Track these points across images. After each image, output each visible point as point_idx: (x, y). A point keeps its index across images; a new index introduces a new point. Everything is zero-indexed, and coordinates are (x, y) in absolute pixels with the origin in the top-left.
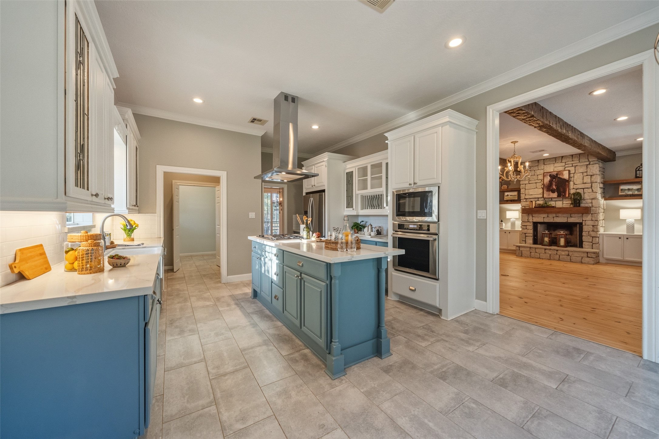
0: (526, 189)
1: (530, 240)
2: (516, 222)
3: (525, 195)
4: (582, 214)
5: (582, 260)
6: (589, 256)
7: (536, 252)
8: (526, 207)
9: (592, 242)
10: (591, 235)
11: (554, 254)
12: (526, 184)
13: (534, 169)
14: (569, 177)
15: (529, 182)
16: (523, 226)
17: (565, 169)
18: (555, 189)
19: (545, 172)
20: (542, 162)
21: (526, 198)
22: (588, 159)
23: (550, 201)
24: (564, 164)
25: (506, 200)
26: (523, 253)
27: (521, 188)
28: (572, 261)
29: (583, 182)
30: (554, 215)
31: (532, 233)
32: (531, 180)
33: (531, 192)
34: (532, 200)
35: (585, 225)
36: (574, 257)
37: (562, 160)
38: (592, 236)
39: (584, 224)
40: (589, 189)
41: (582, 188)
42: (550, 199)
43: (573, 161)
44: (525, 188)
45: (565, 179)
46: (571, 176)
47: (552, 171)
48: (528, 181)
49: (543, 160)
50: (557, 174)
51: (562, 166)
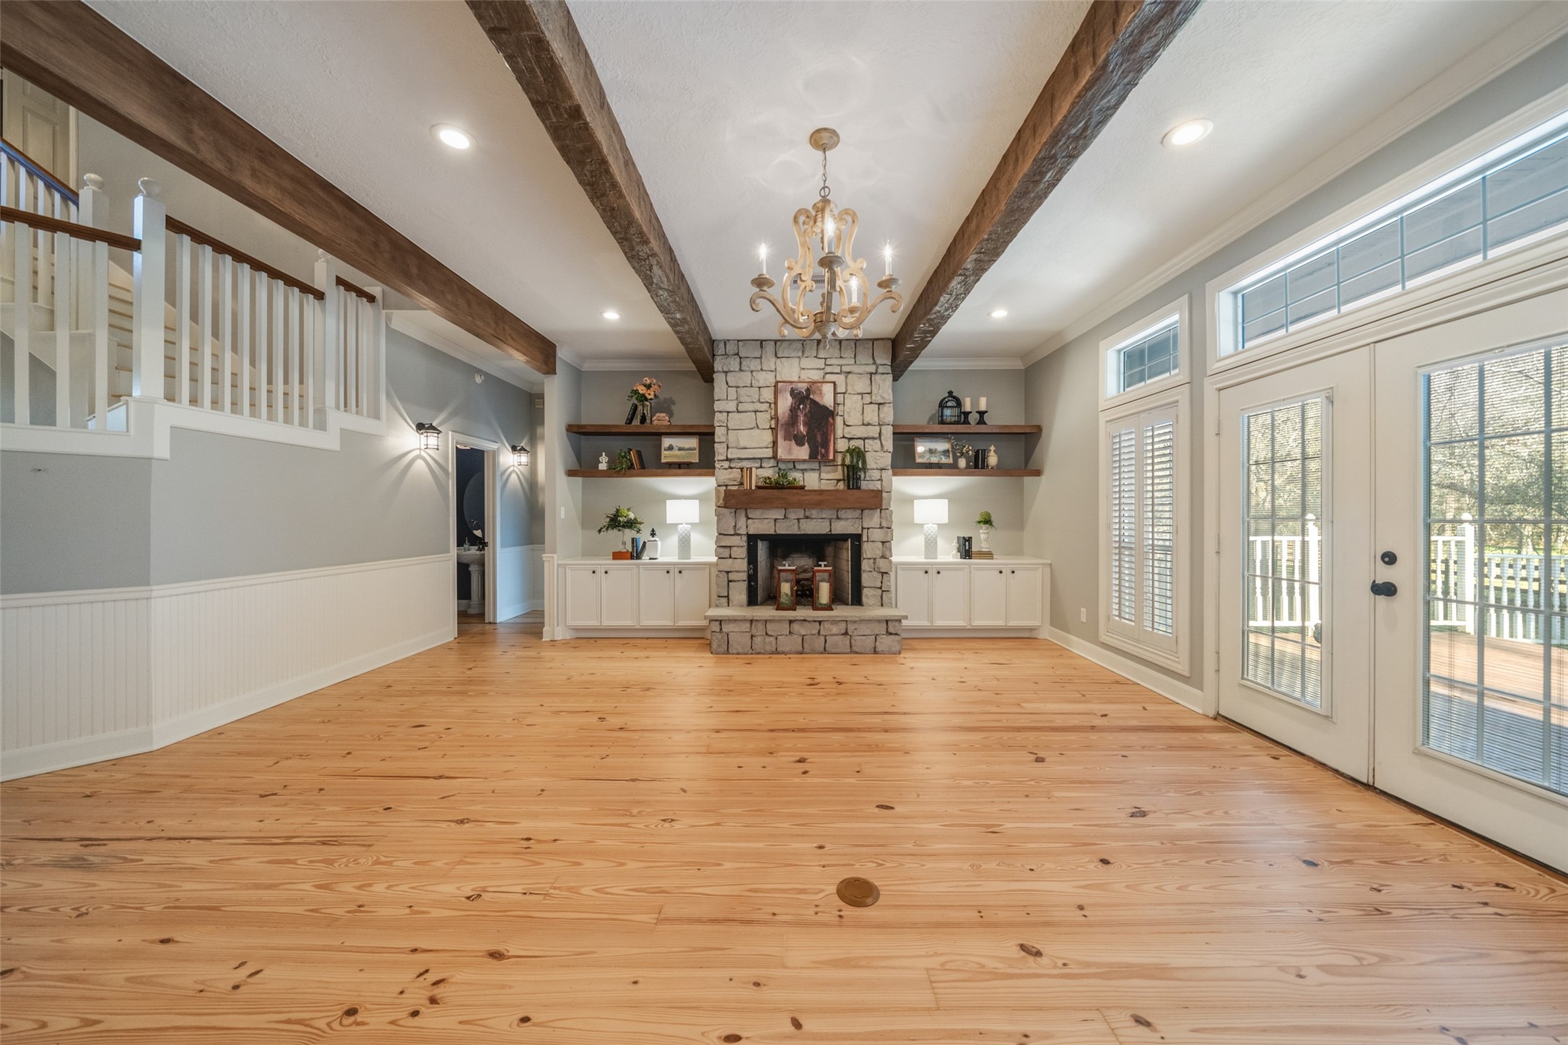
0: (728, 429)
1: (739, 593)
2: (692, 534)
3: (728, 448)
4: (859, 511)
5: (877, 643)
6: (891, 630)
7: (767, 634)
8: (729, 488)
9: (881, 588)
10: (878, 568)
11: (813, 635)
12: (728, 412)
13: (752, 368)
14: (836, 404)
15: (738, 405)
16: (722, 550)
17: (824, 377)
18: (805, 433)
19: (779, 379)
20: (769, 348)
21: (729, 456)
22: (873, 358)
23: (791, 469)
24: (821, 363)
25: (666, 463)
26: (730, 643)
27: (716, 424)
28: (855, 649)
29: (863, 420)
30: (800, 513)
31: (744, 572)
32: (742, 399)
33: (745, 438)
34: (746, 464)
35: (868, 541)
36: (860, 637)
37: (817, 349)
38: (882, 571)
39: (865, 538)
40: (876, 441)
41: (861, 436)
42: (791, 466)
43: (841, 357)
44: (727, 426)
45: (825, 408)
46: (838, 402)
47: (796, 379)
48: (735, 402)
49: (773, 343)
50: (808, 390)
51: (817, 369)
